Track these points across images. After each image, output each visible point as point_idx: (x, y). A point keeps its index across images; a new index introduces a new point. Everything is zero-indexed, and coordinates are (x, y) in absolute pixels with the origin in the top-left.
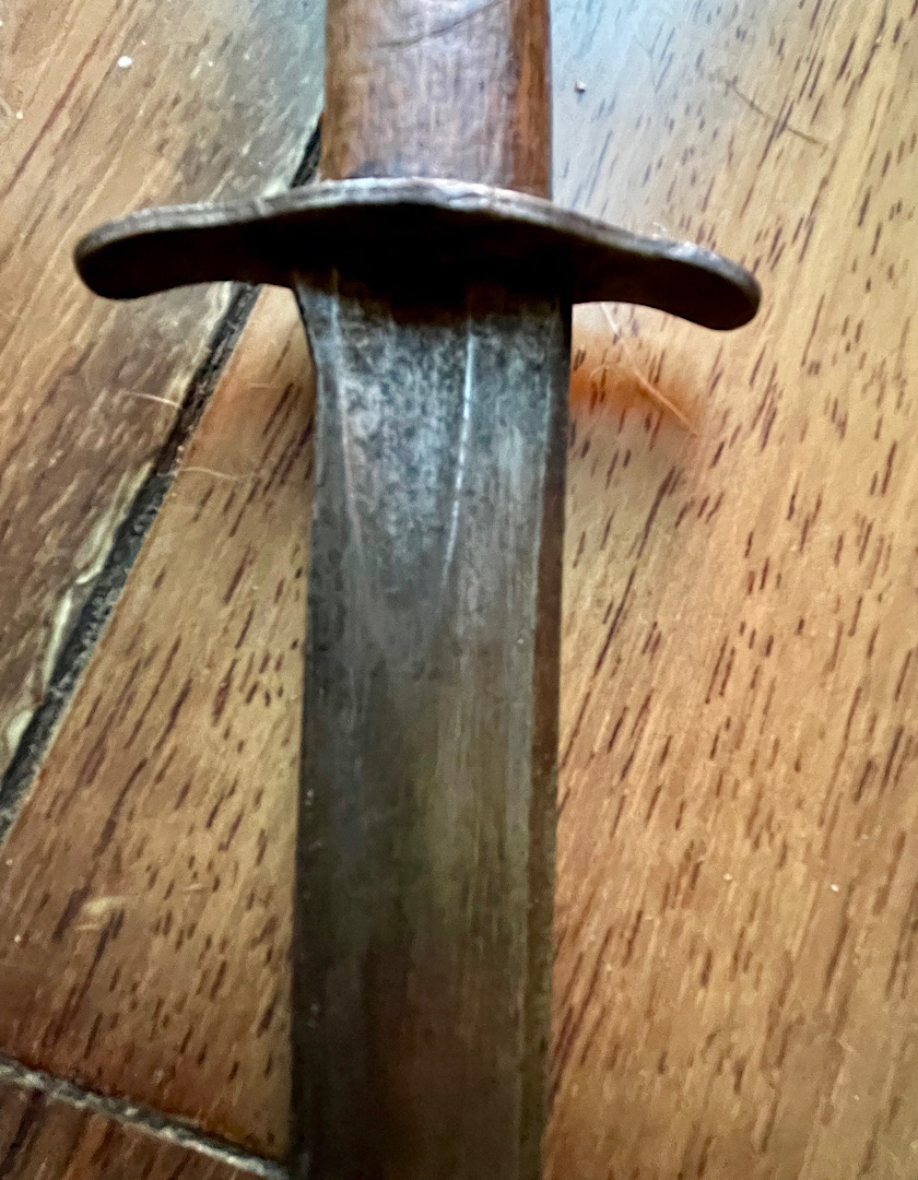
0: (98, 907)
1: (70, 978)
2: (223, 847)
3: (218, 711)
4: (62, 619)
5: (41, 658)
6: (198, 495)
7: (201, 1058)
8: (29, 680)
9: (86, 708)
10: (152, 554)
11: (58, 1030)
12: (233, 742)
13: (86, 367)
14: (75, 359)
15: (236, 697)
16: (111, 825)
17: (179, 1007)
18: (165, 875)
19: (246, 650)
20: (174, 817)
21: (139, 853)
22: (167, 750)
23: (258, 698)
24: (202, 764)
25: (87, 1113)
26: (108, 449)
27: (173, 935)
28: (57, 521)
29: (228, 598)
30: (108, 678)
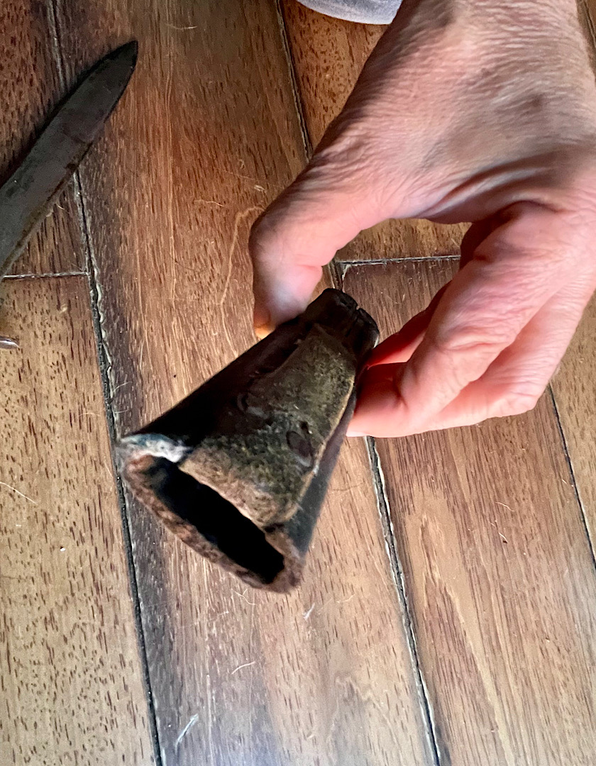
0: (65, 309)
1: (62, 295)
2: (44, 332)
3: (63, 356)
4: (109, 358)
5: (108, 349)
6: (97, 397)
7: (24, 291)
8: (108, 343)
9: (92, 344)
10: (98, 380)
11: (58, 285)
12: (55, 352)
13: (139, 411)
14: (143, 411)
15: (61, 361)
16: (72, 325)
17: (35, 299)
18: (54, 321)
19: (65, 371)
20: (59, 332)
21: (62, 322)
22: (69, 344)
23: (55, 363)
24: (60, 344)
25: (43, 273)
26: (123, 396)
27: (45, 311)
28: (124, 377)
29: (76, 379)
30: (91, 351)
